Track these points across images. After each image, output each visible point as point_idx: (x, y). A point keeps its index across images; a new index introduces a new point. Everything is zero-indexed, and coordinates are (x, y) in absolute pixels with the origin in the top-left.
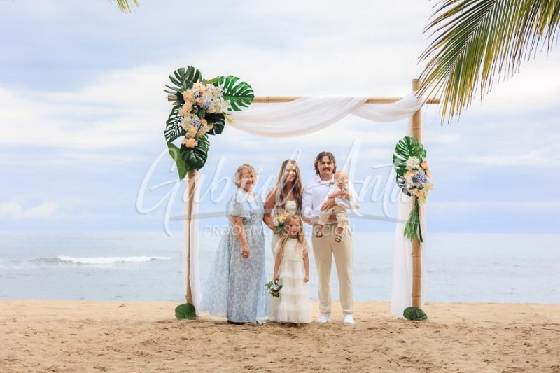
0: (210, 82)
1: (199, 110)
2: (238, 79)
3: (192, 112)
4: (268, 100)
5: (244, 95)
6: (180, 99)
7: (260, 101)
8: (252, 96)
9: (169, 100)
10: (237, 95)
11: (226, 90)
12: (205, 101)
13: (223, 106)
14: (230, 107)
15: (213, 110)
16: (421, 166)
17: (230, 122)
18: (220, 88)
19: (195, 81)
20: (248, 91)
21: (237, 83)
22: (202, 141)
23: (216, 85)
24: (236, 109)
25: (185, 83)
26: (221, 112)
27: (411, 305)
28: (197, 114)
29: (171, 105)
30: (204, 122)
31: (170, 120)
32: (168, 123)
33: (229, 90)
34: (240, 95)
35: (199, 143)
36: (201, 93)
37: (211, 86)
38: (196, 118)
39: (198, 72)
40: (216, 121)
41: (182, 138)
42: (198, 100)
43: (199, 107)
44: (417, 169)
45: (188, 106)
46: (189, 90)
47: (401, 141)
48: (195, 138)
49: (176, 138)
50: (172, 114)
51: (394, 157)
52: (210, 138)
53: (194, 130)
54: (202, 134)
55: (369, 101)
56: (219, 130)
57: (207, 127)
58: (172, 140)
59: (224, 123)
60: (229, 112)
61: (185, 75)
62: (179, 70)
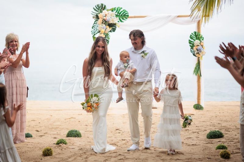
0: (110, 10)
1: (105, 22)
2: (122, 8)
3: (102, 23)
4: (135, 17)
5: (124, 15)
6: (97, 17)
7: (131, 17)
8: (128, 15)
9: (93, 18)
10: (121, 15)
12: (107, 18)
13: (115, 20)
14: (119, 20)
15: (111, 22)
16: (200, 44)
17: (119, 27)
18: (115, 11)
19: (104, 10)
20: (126, 14)
21: (121, 10)
22: (107, 35)
23: (112, 11)
24: (121, 21)
25: (99, 11)
26: (115, 23)
27: (197, 103)
28: (105, 24)
29: (94, 20)
30: (108, 27)
31: (93, 26)
32: (93, 28)
33: (118, 13)
35: (106, 36)
36: (106, 15)
37: (110, 12)
38: (104, 25)
39: (105, 6)
40: (112, 26)
41: (99, 34)
42: (105, 18)
43: (105, 21)
44: (199, 45)
45: (100, 21)
46: (101, 14)
47: (192, 34)
48: (104, 34)
49: (96, 34)
50: (94, 24)
51: (189, 40)
52: (110, 34)
53: (103, 30)
54: (107, 32)
55: (178, 17)
56: (114, 30)
57: (109, 29)
58: (94, 35)
59: (116, 27)
60: (118, 23)
61: (100, 7)
62: (97, 5)
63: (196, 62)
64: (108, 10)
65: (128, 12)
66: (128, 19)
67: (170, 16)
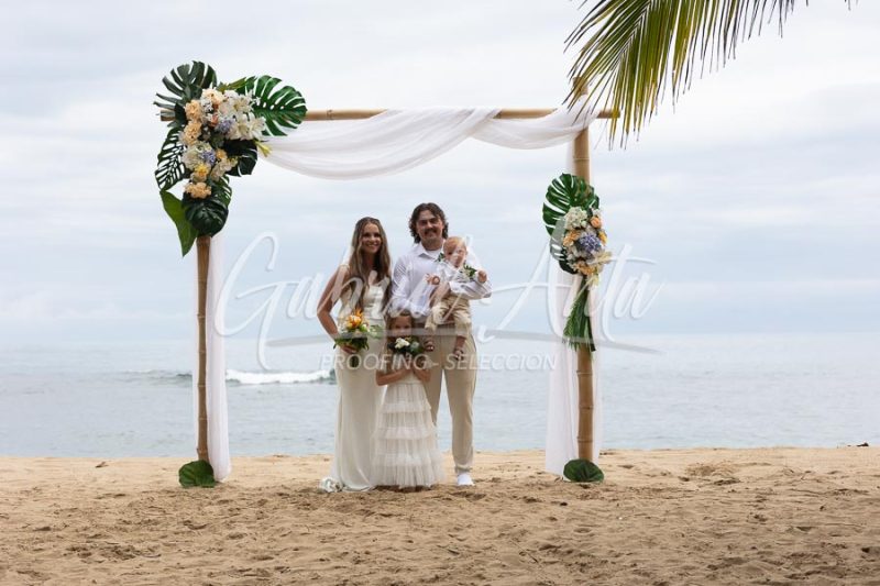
0: (231, 87)
1: (213, 134)
2: (278, 81)
3: (200, 138)
4: (330, 116)
5: (289, 108)
6: (178, 117)
7: (317, 117)
8: (304, 109)
9: (163, 119)
10: (277, 109)
11: (258, 101)
12: (223, 117)
13: (254, 127)
14: (266, 128)
15: (236, 135)
16: (589, 223)
17: (266, 153)
18: (248, 96)
19: (207, 87)
20: (296, 101)
21: (277, 88)
22: (218, 187)
23: (241, 91)
24: (277, 132)
25: (188, 90)
26: (250, 137)
27: (577, 457)
28: (210, 141)
30: (222, 154)
31: (164, 152)
32: (161, 158)
33: (264, 100)
34: (284, 109)
35: (213, 190)
36: (215, 106)
37: (233, 93)
38: (208, 148)
39: (210, 68)
40: (243, 154)
41: (186, 181)
42: (210, 117)
43: (211, 129)
44: (582, 228)
45: (192, 129)
46: (194, 102)
47: (555, 182)
48: (207, 182)
49: (175, 182)
50: (168, 142)
51: (546, 208)
52: (233, 181)
53: (204, 168)
54: (218, 174)
55: (502, 115)
56: (247, 167)
57: (226, 163)
58: (169, 186)
59: (255, 156)
60: (265, 138)
61: (190, 77)
62: (179, 69)
64: (222, 88)
65: (304, 97)
66: (305, 124)
67: (470, 113)
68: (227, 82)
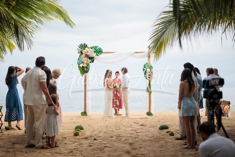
0: (90, 48)
1: (87, 56)
2: (98, 47)
3: (85, 57)
4: (107, 53)
5: (100, 51)
6: (82, 53)
7: (105, 53)
8: (102, 52)
9: (78, 53)
10: (98, 51)
11: (95, 50)
12: (88, 53)
13: (94, 55)
14: (96, 55)
15: (91, 56)
16: (151, 71)
17: (96, 59)
18: (93, 49)
19: (86, 48)
20: (101, 50)
21: (98, 48)
22: (88, 65)
23: (92, 49)
24: (98, 55)
25: (83, 48)
26: (93, 56)
27: (148, 111)
28: (87, 57)
29: (79, 55)
30: (89, 59)
31: (79, 59)
32: (78, 60)
33: (96, 50)
34: (99, 51)
35: (87, 65)
36: (88, 51)
37: (90, 49)
38: (86, 58)
39: (87, 45)
40: (92, 59)
41: (82, 64)
42: (87, 53)
43: (87, 55)
44: (149, 72)
45: (84, 55)
46: (84, 50)
47: (145, 64)
48: (86, 64)
49: (80, 64)
50: (79, 57)
51: (143, 69)
52: (90, 64)
53: (86, 62)
54: (88, 63)
55: (136, 53)
56: (93, 61)
57: (89, 61)
58: (79, 65)
59: (94, 59)
60: (96, 56)
61: (83, 46)
62: (81, 44)
63: (148, 83)
64: (88, 48)
65: (102, 49)
66: (103, 54)
67: (130, 52)
68: (89, 47)
